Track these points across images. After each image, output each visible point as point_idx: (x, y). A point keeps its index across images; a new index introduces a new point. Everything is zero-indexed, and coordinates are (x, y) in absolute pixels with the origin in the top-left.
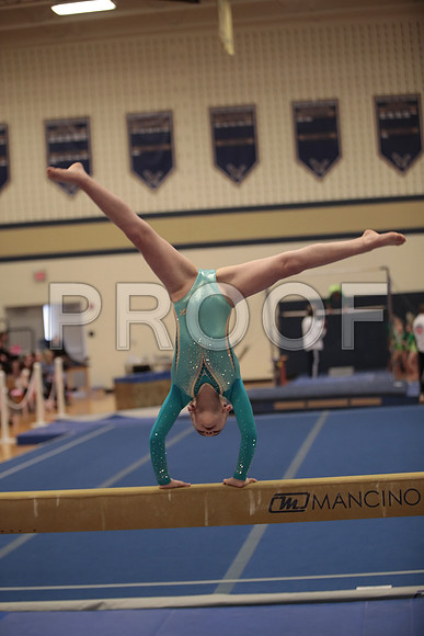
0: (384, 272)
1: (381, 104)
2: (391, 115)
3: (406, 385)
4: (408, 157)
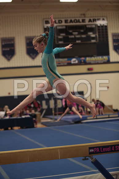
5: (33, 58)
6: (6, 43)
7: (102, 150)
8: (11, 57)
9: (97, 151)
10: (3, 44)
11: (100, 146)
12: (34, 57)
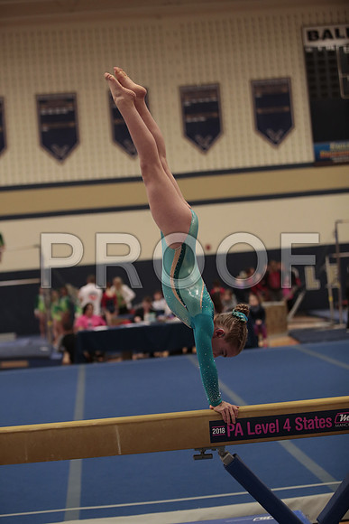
0: (37, 250)
1: (42, 101)
2: (50, 111)
3: (52, 350)
4: (65, 148)
5: (276, 143)
6: (194, 101)
7: (253, 430)
8: (211, 143)
9: (237, 432)
10: (187, 103)
11: (245, 416)
12: (277, 139)
